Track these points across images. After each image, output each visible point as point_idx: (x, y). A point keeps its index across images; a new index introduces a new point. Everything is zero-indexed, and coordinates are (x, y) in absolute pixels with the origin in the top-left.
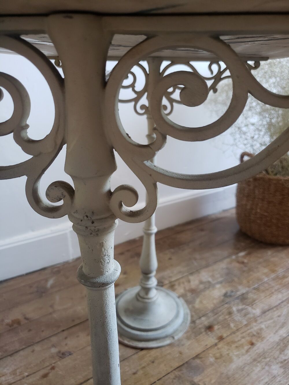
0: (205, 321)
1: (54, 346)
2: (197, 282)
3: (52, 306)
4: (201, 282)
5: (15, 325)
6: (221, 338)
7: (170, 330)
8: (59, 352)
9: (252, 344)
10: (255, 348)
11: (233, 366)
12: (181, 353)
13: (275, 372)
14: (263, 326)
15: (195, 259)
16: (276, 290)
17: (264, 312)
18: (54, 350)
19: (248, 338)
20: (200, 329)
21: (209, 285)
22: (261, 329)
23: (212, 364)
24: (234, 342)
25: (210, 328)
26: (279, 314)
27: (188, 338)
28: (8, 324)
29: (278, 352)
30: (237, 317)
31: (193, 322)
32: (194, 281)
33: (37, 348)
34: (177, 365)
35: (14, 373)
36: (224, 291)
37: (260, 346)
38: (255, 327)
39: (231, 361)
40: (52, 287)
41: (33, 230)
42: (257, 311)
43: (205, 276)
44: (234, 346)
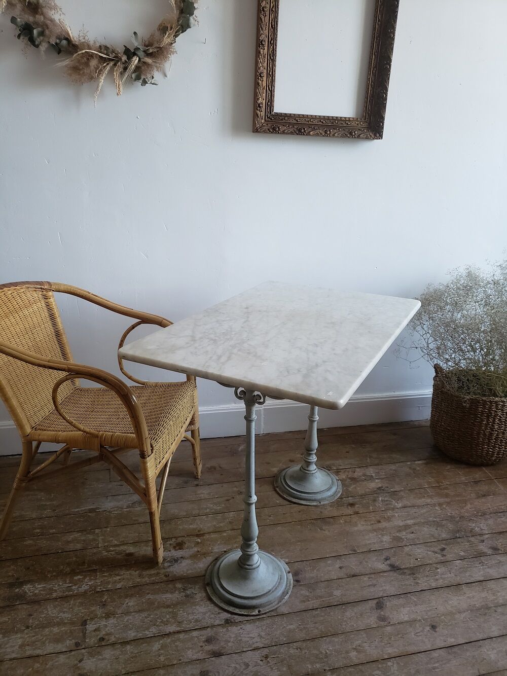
0: (351, 500)
1: (236, 487)
2: (361, 474)
3: (239, 464)
4: (364, 475)
5: (213, 469)
6: (357, 513)
7: (319, 497)
8: (239, 491)
9: (379, 522)
10: (380, 524)
11: (356, 529)
12: (321, 512)
13: (384, 540)
14: (397, 515)
15: (370, 457)
16: (428, 496)
17: (405, 507)
18: (235, 489)
19: (378, 518)
20: (344, 503)
21: (371, 478)
22: (394, 516)
23: (341, 524)
24: (364, 517)
25: (352, 505)
26: (418, 511)
27: (331, 506)
28: (208, 468)
29: (396, 531)
30: (379, 504)
31: (341, 498)
32: (359, 473)
33: (225, 485)
34: (315, 518)
35: (209, 494)
36: (380, 486)
37: (384, 524)
38: (390, 513)
39: (356, 525)
40: (242, 451)
41: (235, 403)
42: (400, 505)
43: (371, 471)
44: (364, 519)
